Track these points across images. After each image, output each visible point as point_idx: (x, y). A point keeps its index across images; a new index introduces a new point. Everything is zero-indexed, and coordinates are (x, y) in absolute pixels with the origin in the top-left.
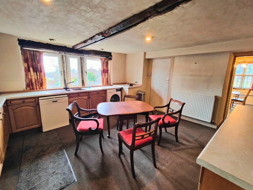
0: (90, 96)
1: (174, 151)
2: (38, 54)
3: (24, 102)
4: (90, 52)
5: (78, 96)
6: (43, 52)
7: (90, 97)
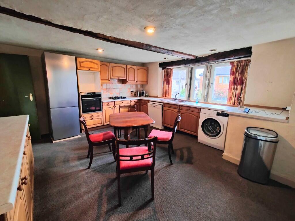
0: (180, 110)
1: (101, 190)
2: (169, 71)
3: (145, 102)
4: (208, 58)
5: (171, 107)
6: (173, 68)
7: (180, 112)
